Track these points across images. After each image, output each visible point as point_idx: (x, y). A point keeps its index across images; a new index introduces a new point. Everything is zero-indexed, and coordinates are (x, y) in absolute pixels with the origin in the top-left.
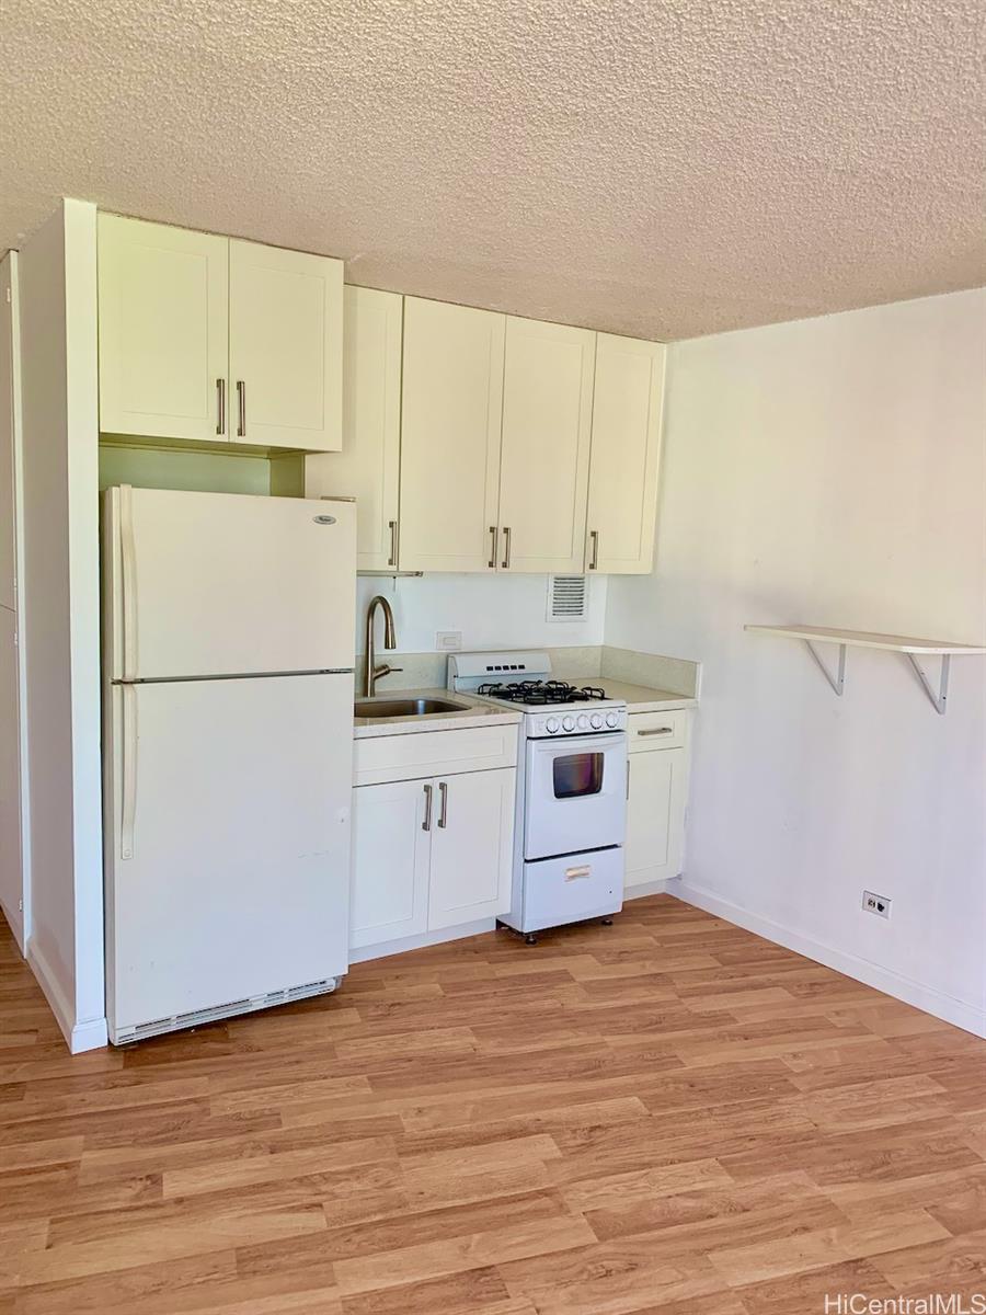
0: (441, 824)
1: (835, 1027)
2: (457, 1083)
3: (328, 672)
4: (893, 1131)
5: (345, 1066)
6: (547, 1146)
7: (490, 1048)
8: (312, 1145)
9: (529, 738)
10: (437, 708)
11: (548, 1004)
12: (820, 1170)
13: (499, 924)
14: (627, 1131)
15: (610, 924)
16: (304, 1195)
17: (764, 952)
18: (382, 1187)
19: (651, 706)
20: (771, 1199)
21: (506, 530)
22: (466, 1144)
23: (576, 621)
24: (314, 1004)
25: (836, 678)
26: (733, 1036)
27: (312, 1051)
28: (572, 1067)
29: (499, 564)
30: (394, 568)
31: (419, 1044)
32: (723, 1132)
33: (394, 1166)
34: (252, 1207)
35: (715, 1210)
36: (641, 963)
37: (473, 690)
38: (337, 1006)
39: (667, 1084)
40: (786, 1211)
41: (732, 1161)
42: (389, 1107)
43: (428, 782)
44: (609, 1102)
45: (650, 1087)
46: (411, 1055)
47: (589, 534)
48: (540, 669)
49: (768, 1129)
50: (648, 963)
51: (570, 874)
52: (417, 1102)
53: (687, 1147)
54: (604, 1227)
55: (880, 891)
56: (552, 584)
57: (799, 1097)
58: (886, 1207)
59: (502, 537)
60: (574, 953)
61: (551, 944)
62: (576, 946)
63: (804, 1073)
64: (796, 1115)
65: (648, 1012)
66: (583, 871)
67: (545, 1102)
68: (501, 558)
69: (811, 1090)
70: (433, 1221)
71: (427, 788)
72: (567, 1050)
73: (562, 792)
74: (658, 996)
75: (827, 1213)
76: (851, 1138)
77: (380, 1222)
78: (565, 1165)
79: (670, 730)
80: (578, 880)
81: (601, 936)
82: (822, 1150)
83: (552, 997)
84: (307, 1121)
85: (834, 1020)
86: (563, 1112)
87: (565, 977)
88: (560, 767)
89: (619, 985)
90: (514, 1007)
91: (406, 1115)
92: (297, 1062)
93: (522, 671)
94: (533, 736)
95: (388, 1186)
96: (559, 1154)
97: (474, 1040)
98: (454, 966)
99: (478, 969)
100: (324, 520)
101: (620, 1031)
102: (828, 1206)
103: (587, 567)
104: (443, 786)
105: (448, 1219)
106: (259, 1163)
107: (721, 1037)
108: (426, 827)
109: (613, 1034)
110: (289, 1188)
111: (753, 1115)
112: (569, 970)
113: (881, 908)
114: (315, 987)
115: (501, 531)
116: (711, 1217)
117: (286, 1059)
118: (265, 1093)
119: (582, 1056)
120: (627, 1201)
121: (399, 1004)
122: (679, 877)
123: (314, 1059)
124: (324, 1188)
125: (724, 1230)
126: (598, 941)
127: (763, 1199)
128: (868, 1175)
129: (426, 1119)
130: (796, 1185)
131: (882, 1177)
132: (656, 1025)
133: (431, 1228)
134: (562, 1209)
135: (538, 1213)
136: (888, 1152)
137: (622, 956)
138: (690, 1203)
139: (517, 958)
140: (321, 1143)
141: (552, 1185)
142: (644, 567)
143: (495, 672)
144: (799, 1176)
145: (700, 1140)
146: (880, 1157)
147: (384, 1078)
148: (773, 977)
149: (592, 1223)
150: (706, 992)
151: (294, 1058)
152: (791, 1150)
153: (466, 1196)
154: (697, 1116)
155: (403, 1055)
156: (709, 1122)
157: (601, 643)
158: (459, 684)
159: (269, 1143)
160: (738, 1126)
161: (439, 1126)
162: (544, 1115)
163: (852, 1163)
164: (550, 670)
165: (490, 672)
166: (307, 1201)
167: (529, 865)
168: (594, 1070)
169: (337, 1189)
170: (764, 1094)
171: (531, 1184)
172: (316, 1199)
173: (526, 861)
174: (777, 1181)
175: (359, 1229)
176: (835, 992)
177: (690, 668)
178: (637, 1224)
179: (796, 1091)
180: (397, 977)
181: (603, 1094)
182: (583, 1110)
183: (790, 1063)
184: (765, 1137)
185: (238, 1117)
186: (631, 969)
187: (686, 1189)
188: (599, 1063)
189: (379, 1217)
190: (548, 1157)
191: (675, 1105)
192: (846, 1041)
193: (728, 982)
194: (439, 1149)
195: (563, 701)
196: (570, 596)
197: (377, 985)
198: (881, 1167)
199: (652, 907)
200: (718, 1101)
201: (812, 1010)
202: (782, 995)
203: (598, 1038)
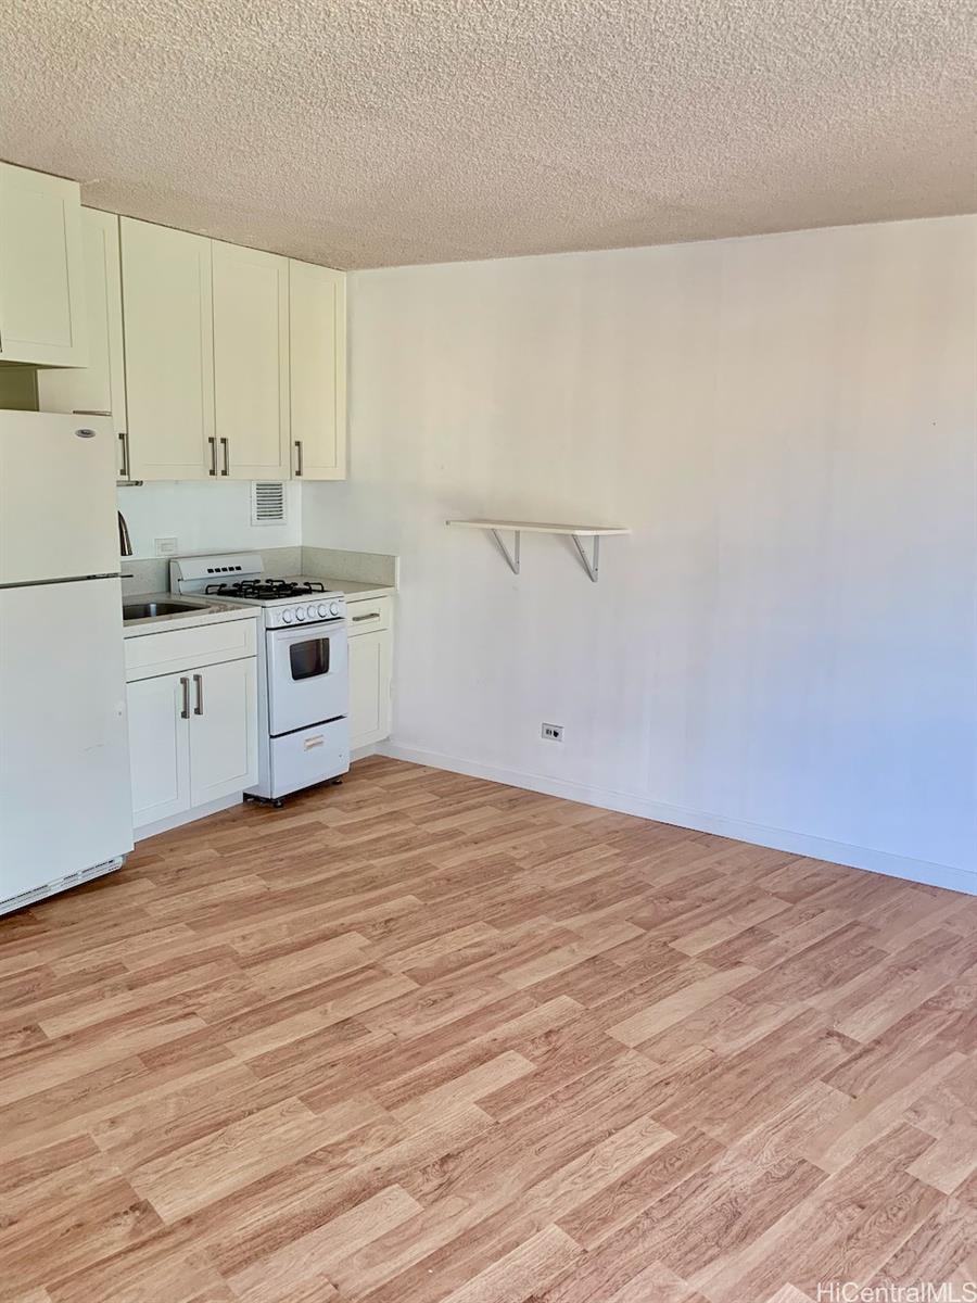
0: (198, 711)
1: (534, 825)
2: (267, 913)
3: (94, 577)
4: (593, 881)
5: (160, 920)
6: (356, 940)
7: (280, 885)
8: (161, 978)
9: (267, 629)
10: (169, 609)
11: (313, 847)
12: (554, 913)
13: (246, 796)
14: (412, 918)
15: (341, 783)
16: (178, 1010)
17: (468, 784)
18: (238, 992)
19: (362, 595)
20: (529, 935)
21: (224, 441)
22: (292, 951)
23: (279, 525)
24: (106, 882)
25: (513, 561)
26: (466, 843)
27: (124, 915)
28: (353, 885)
29: (219, 472)
30: (126, 478)
31: (218, 893)
32: (482, 904)
33: (242, 976)
34: (135, 1027)
35: (494, 951)
36: (378, 806)
37: (199, 592)
38: (127, 880)
39: (430, 883)
40: (540, 941)
41: (494, 920)
42: (215, 940)
43: (183, 675)
44: (393, 902)
45: (418, 887)
46: (215, 902)
47: (293, 444)
48: (256, 569)
49: (513, 896)
50: (382, 806)
51: (308, 744)
52: (238, 932)
53: (459, 919)
54: (421, 977)
55: (554, 722)
56: (254, 491)
57: (526, 873)
58: (603, 924)
59: (220, 446)
60: (319, 809)
61: (296, 805)
62: (319, 803)
63: (524, 858)
64: (528, 882)
65: (397, 838)
66: (318, 740)
67: (342, 912)
68: (220, 467)
69: (533, 867)
70: (291, 1003)
71: (184, 681)
72: (344, 875)
73: (298, 674)
74: (399, 827)
75: (567, 935)
76: (569, 890)
77: (250, 1012)
78: (377, 947)
79: (378, 615)
80: (313, 749)
81: (336, 792)
82: (551, 901)
83: (317, 842)
84: (149, 963)
85: (533, 821)
86: (361, 915)
87: (319, 826)
88: (296, 652)
89: (366, 825)
90: (287, 854)
91: (233, 942)
92: (115, 925)
93: (238, 572)
94: (273, 626)
95: (243, 989)
96: (368, 942)
97: (264, 882)
98: (219, 834)
99: (242, 833)
100: (85, 434)
101: (381, 855)
102: (566, 932)
103: (294, 473)
104: (197, 678)
105: (301, 999)
106: (123, 998)
107: (458, 846)
108: (185, 715)
109: (376, 858)
110: (160, 1008)
111: (499, 889)
112: (321, 820)
113: (556, 734)
114: (104, 866)
115: (219, 441)
116: (492, 955)
117: (103, 925)
118: (100, 951)
119: (358, 877)
120: (432, 958)
121: (184, 869)
122: (388, 739)
123: (131, 920)
124: (191, 1002)
125: (505, 960)
126: (335, 797)
127: (522, 938)
128: (586, 909)
129: (252, 941)
130: (542, 925)
131: (595, 909)
132: (407, 846)
133: (291, 1007)
134: (386, 974)
135: (369, 980)
136: (594, 894)
137: (359, 805)
138: (475, 950)
139: (272, 819)
140: (170, 975)
141: (372, 961)
142: (339, 474)
143: (215, 574)
144: (543, 919)
145: (468, 913)
146: (590, 898)
147: (202, 920)
148: (481, 799)
149: (412, 977)
150: (434, 818)
151: (111, 923)
152: (532, 905)
153: (308, 982)
154: (460, 898)
155: (208, 904)
156: (469, 900)
157: (301, 544)
158: (183, 587)
159: (125, 984)
160: (491, 898)
161: (265, 944)
162: (347, 920)
163: (574, 905)
164: (263, 570)
165: (211, 575)
166: (180, 1013)
167: (275, 740)
168: (371, 884)
169: (201, 1000)
170: (501, 876)
171: (357, 964)
172: (187, 1010)
173: (272, 737)
174: (527, 926)
175: (235, 1020)
176: (528, 803)
177: (389, 561)
178: (441, 970)
179: (522, 869)
180: (171, 850)
181: (386, 898)
182: (374, 911)
183: (513, 853)
184: (512, 901)
185: (84, 972)
186: (370, 812)
187: (469, 943)
188: (373, 879)
189: (246, 1010)
190: (361, 945)
191: (441, 895)
192: (545, 833)
193: (451, 809)
194: (273, 958)
195: (288, 596)
196: (270, 500)
197: (154, 859)
198: (592, 903)
199: (369, 766)
200: (471, 886)
201: (515, 817)
202: (491, 811)
203: (365, 863)
